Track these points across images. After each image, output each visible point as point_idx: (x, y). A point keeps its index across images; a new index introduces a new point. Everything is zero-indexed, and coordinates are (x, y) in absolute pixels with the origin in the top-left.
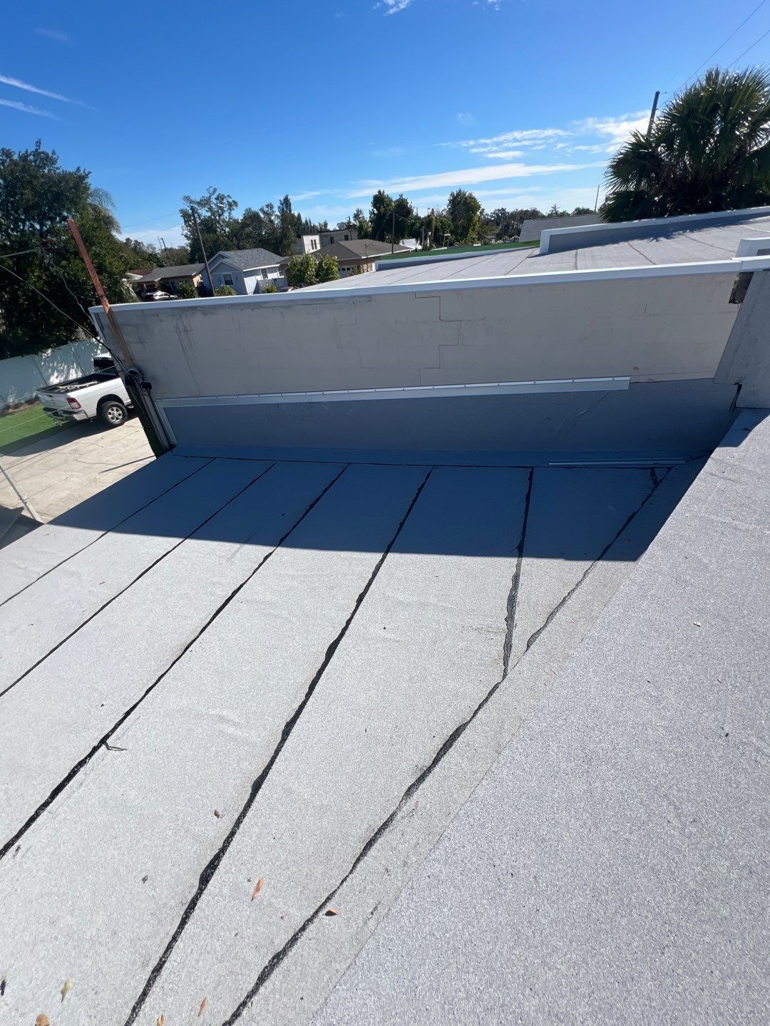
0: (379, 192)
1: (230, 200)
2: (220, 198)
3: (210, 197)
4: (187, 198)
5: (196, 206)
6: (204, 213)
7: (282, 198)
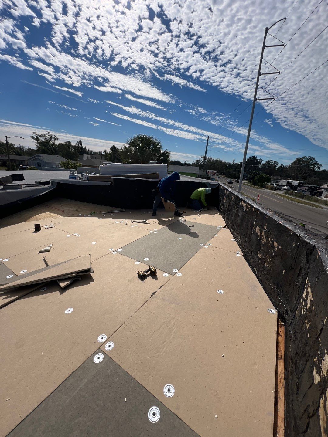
0: (113, 146)
1: (55, 137)
2: (51, 136)
3: (46, 135)
4: (35, 133)
5: (38, 136)
6: (42, 139)
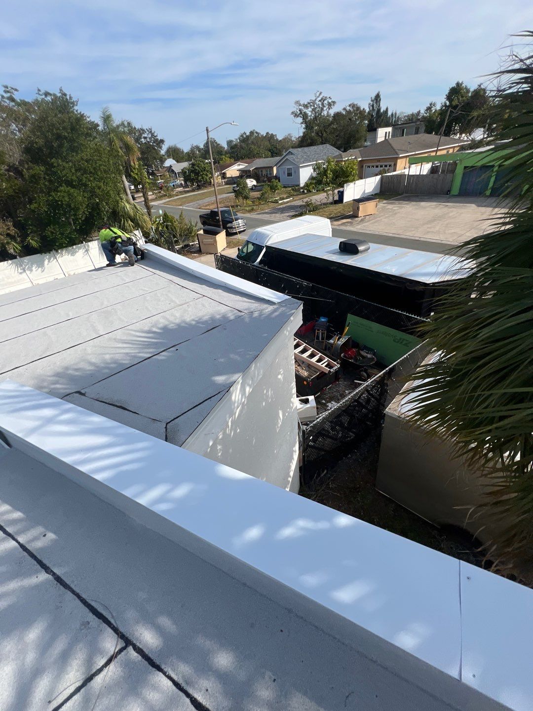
1: (330, 101)
2: (323, 100)
3: (315, 100)
4: (297, 103)
5: (303, 108)
7: (373, 96)
